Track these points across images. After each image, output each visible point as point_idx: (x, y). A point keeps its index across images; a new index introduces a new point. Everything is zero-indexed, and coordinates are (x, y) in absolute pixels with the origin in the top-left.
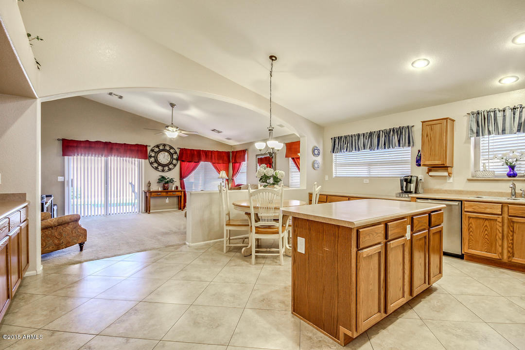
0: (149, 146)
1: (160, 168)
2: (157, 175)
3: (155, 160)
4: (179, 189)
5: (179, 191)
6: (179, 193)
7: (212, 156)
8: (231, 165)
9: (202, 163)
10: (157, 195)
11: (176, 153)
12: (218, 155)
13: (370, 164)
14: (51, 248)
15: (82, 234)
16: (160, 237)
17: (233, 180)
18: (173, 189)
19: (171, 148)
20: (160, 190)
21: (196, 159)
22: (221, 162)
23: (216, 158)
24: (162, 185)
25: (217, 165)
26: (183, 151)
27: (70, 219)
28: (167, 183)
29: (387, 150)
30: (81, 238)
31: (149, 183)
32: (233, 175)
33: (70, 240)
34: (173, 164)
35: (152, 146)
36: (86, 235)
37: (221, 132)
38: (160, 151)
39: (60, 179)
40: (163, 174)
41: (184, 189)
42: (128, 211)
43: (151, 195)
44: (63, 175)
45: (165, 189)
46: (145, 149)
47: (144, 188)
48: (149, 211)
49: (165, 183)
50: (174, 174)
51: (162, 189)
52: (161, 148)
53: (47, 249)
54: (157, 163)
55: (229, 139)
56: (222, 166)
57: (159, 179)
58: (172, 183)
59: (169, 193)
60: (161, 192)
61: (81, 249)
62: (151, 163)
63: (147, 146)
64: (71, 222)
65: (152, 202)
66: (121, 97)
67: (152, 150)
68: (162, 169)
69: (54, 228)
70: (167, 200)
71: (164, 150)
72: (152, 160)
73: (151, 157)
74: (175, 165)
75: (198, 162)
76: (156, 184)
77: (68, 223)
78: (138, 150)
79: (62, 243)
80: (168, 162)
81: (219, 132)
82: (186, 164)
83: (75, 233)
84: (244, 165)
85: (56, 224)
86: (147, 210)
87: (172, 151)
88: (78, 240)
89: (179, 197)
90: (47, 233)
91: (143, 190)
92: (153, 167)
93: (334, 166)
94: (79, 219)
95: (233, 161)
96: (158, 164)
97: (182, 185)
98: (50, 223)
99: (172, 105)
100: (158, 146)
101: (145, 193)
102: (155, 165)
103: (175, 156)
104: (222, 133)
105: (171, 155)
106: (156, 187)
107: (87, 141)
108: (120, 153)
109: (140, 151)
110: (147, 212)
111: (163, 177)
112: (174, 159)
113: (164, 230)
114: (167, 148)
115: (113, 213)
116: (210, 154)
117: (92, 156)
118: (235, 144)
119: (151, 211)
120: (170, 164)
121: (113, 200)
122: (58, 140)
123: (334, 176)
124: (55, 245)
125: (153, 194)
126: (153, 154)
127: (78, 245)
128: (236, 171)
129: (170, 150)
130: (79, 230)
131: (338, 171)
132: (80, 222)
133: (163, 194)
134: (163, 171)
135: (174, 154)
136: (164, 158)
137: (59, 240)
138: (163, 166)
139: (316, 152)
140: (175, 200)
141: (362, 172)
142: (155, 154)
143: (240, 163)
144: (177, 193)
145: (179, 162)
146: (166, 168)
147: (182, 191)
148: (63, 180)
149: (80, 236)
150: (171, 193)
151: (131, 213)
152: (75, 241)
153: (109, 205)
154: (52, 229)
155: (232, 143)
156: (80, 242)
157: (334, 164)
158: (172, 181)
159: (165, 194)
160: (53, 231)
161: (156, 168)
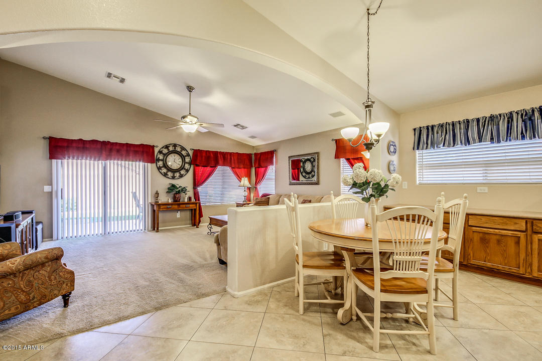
0: (157, 147)
1: (170, 174)
2: (166, 182)
3: (164, 164)
4: (193, 200)
5: (193, 203)
6: (194, 205)
7: (231, 158)
8: (253, 170)
9: (219, 168)
10: (166, 207)
11: (189, 155)
12: (238, 159)
13: (487, 164)
14: (13, 310)
15: (66, 279)
16: (182, 275)
17: (256, 188)
18: (186, 200)
19: (183, 149)
20: (170, 202)
21: (213, 164)
22: (242, 166)
23: (236, 162)
24: (172, 196)
25: (237, 170)
26: (197, 153)
27: (46, 258)
28: (179, 192)
29: (527, 141)
30: (64, 285)
31: (157, 193)
32: (256, 183)
33: (47, 292)
34: (185, 169)
35: (160, 147)
36: (73, 281)
37: (247, 127)
38: (170, 153)
39: (47, 189)
40: (174, 182)
41: (199, 200)
42: (131, 229)
43: (159, 208)
44: (51, 184)
45: (176, 200)
46: (151, 150)
47: (150, 200)
48: (158, 229)
49: (176, 193)
50: (186, 182)
51: (172, 200)
52: (171, 149)
53: (7, 312)
54: (166, 167)
55: (253, 137)
56: (242, 171)
57: (169, 189)
58: (184, 192)
59: (181, 206)
60: (171, 204)
61: (66, 304)
62: (159, 168)
63: (154, 146)
64: (47, 262)
65: (161, 216)
66: (122, 81)
67: (160, 152)
68: (172, 175)
69: (17, 275)
70: (178, 215)
71: (175, 152)
72: (160, 164)
73: (158, 160)
74: (187, 171)
75: (215, 167)
76: (165, 194)
77: (43, 264)
78: (143, 152)
79: (34, 298)
80: (179, 166)
81: (243, 127)
82: (201, 169)
83: (55, 278)
84: (271, 170)
85: (21, 267)
86: (155, 227)
87: (184, 153)
88: (59, 291)
89: (193, 211)
90: (5, 284)
91: (150, 202)
92: (161, 173)
93: (417, 168)
94: (62, 255)
95: (257, 166)
96: (168, 169)
97: (196, 195)
98: (10, 268)
99: (190, 89)
100: (167, 147)
101: (153, 206)
102: (164, 170)
103: (187, 160)
104: (247, 129)
105: (183, 157)
106: (165, 198)
107: (81, 140)
108: (122, 155)
109: (145, 152)
110: (154, 229)
111: (173, 186)
112: (187, 163)
113: (184, 261)
114: (178, 149)
115: (112, 231)
116: (229, 157)
117: (86, 159)
118: (259, 144)
119: (159, 229)
120: (182, 169)
121: (112, 212)
122: (44, 138)
123: (418, 182)
124: (21, 303)
125: (162, 207)
126: (161, 157)
127: (60, 297)
128: (259, 177)
129: (181, 151)
130: (61, 274)
131: (425, 176)
132: (63, 261)
133: (174, 206)
134: (173, 178)
135: (186, 156)
136: (174, 161)
137: (28, 294)
138: (174, 171)
139: (392, 149)
140: (188, 214)
141: (474, 176)
142: (164, 157)
143: (266, 167)
144: (191, 206)
145: (192, 166)
146: (177, 175)
147: (196, 203)
148: (51, 191)
149: (64, 282)
150: (184, 206)
151: (134, 231)
152: (56, 292)
153: (108, 219)
154: (15, 276)
155: (256, 143)
156: (64, 293)
157: (417, 166)
158: (184, 190)
159: (176, 206)
160: (16, 280)
161: (165, 175)
